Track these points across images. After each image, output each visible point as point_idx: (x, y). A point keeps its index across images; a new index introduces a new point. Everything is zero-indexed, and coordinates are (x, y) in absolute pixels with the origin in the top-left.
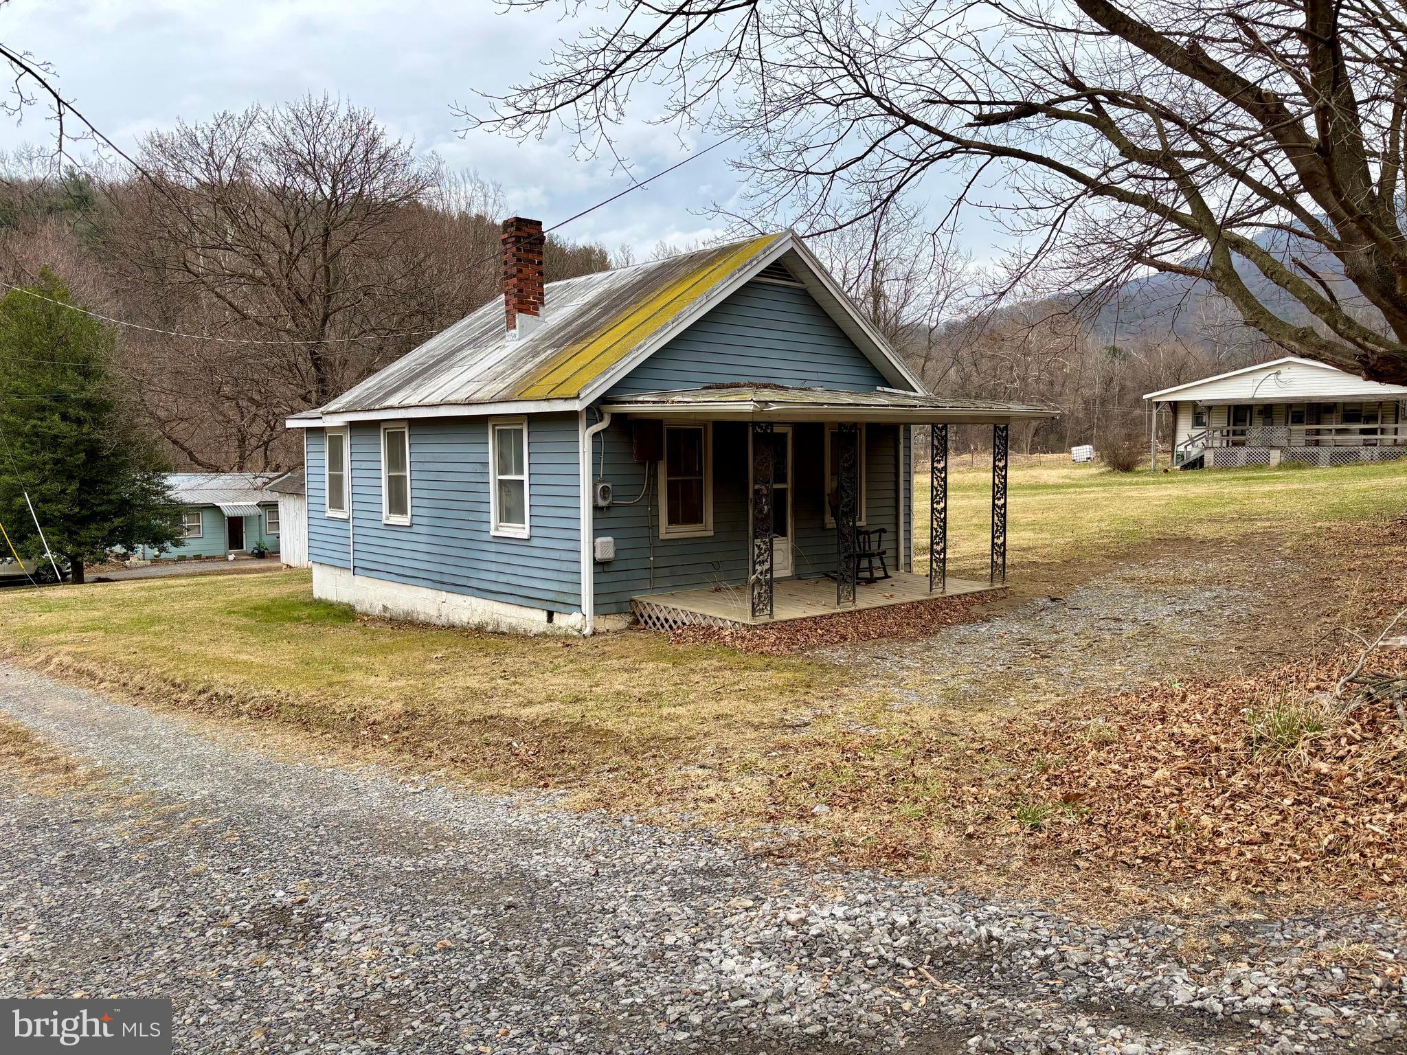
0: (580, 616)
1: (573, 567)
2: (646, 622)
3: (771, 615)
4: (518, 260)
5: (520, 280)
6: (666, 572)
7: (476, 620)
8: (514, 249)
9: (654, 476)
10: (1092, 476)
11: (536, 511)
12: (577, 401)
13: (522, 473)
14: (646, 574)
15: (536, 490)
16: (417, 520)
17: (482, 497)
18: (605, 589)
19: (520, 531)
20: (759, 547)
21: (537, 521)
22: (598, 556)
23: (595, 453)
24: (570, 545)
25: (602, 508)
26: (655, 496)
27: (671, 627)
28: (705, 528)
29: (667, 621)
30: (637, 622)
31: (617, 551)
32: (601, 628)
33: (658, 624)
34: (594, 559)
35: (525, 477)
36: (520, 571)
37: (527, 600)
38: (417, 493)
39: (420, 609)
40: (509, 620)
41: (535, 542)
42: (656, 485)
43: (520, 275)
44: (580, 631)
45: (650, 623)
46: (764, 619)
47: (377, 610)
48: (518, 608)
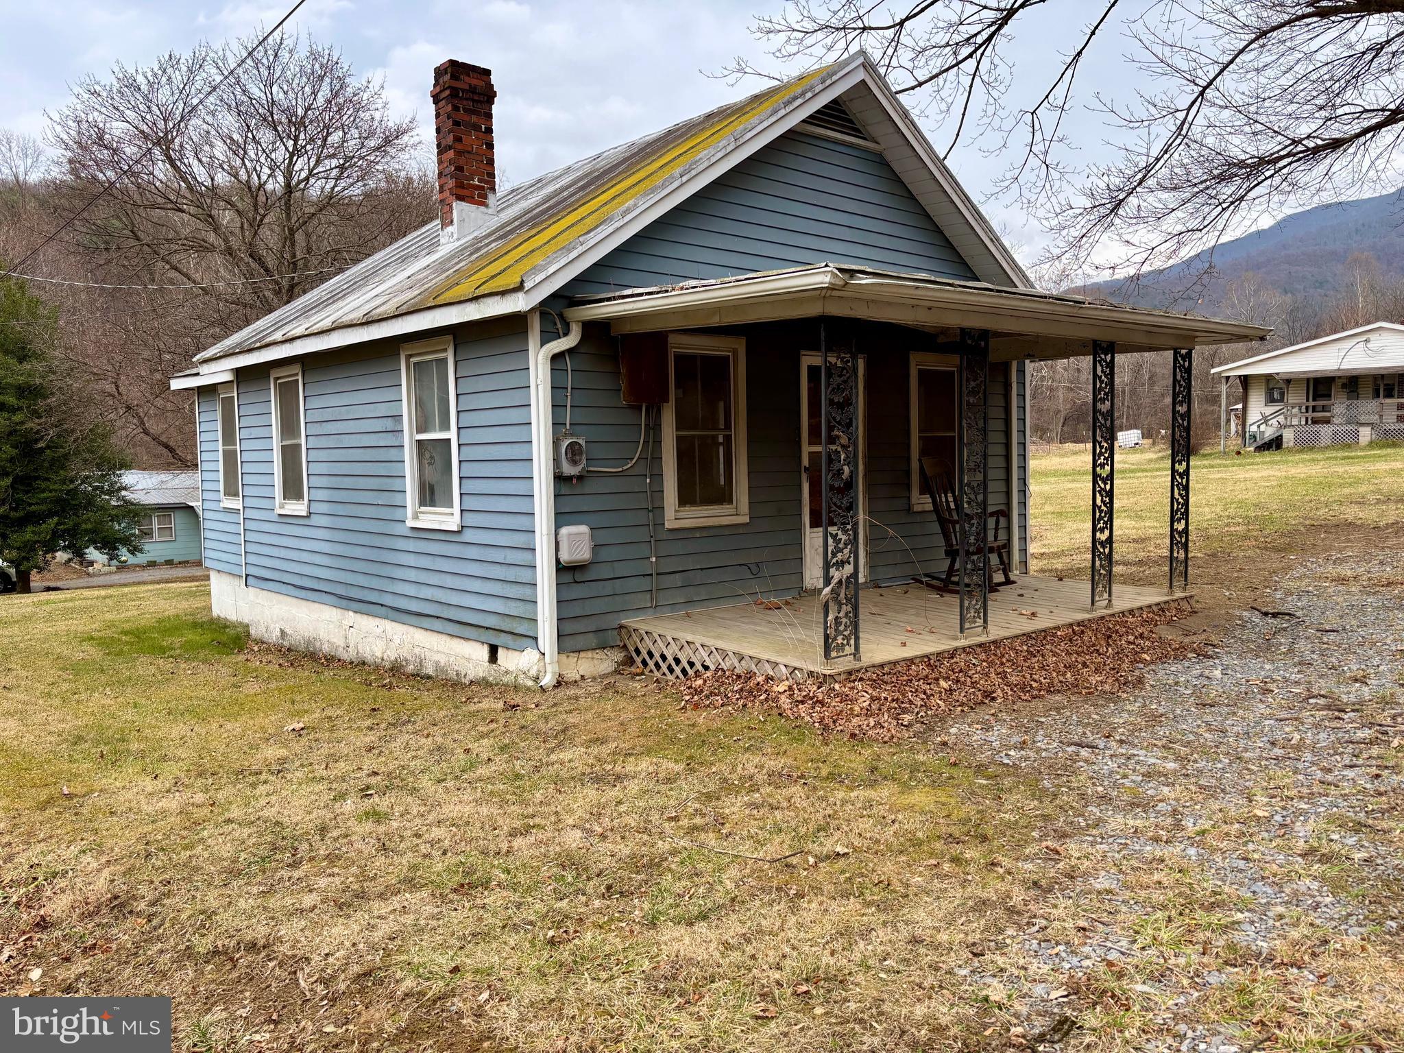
0: (537, 655)
1: (524, 575)
2: (644, 663)
3: (856, 654)
4: (456, 123)
5: (459, 153)
6: (677, 579)
7: (392, 655)
8: (449, 108)
9: (655, 428)
10: (1151, 461)
11: (470, 486)
12: (520, 295)
13: (448, 428)
14: (645, 584)
15: (469, 453)
16: (316, 507)
17: (393, 469)
18: (577, 610)
19: (446, 518)
20: (834, 537)
21: (471, 503)
22: (565, 557)
23: (556, 388)
24: (519, 540)
25: (569, 479)
26: (656, 459)
27: (684, 671)
28: (737, 512)
29: (677, 661)
30: (629, 661)
31: (596, 548)
32: (571, 675)
33: (664, 667)
34: (558, 561)
35: (452, 434)
36: (450, 581)
37: (462, 627)
38: (315, 468)
39: (323, 635)
40: (436, 657)
41: (469, 536)
42: (658, 442)
43: (459, 146)
44: (536, 679)
45: (651, 664)
46: (844, 664)
47: (273, 636)
48: (448, 639)
